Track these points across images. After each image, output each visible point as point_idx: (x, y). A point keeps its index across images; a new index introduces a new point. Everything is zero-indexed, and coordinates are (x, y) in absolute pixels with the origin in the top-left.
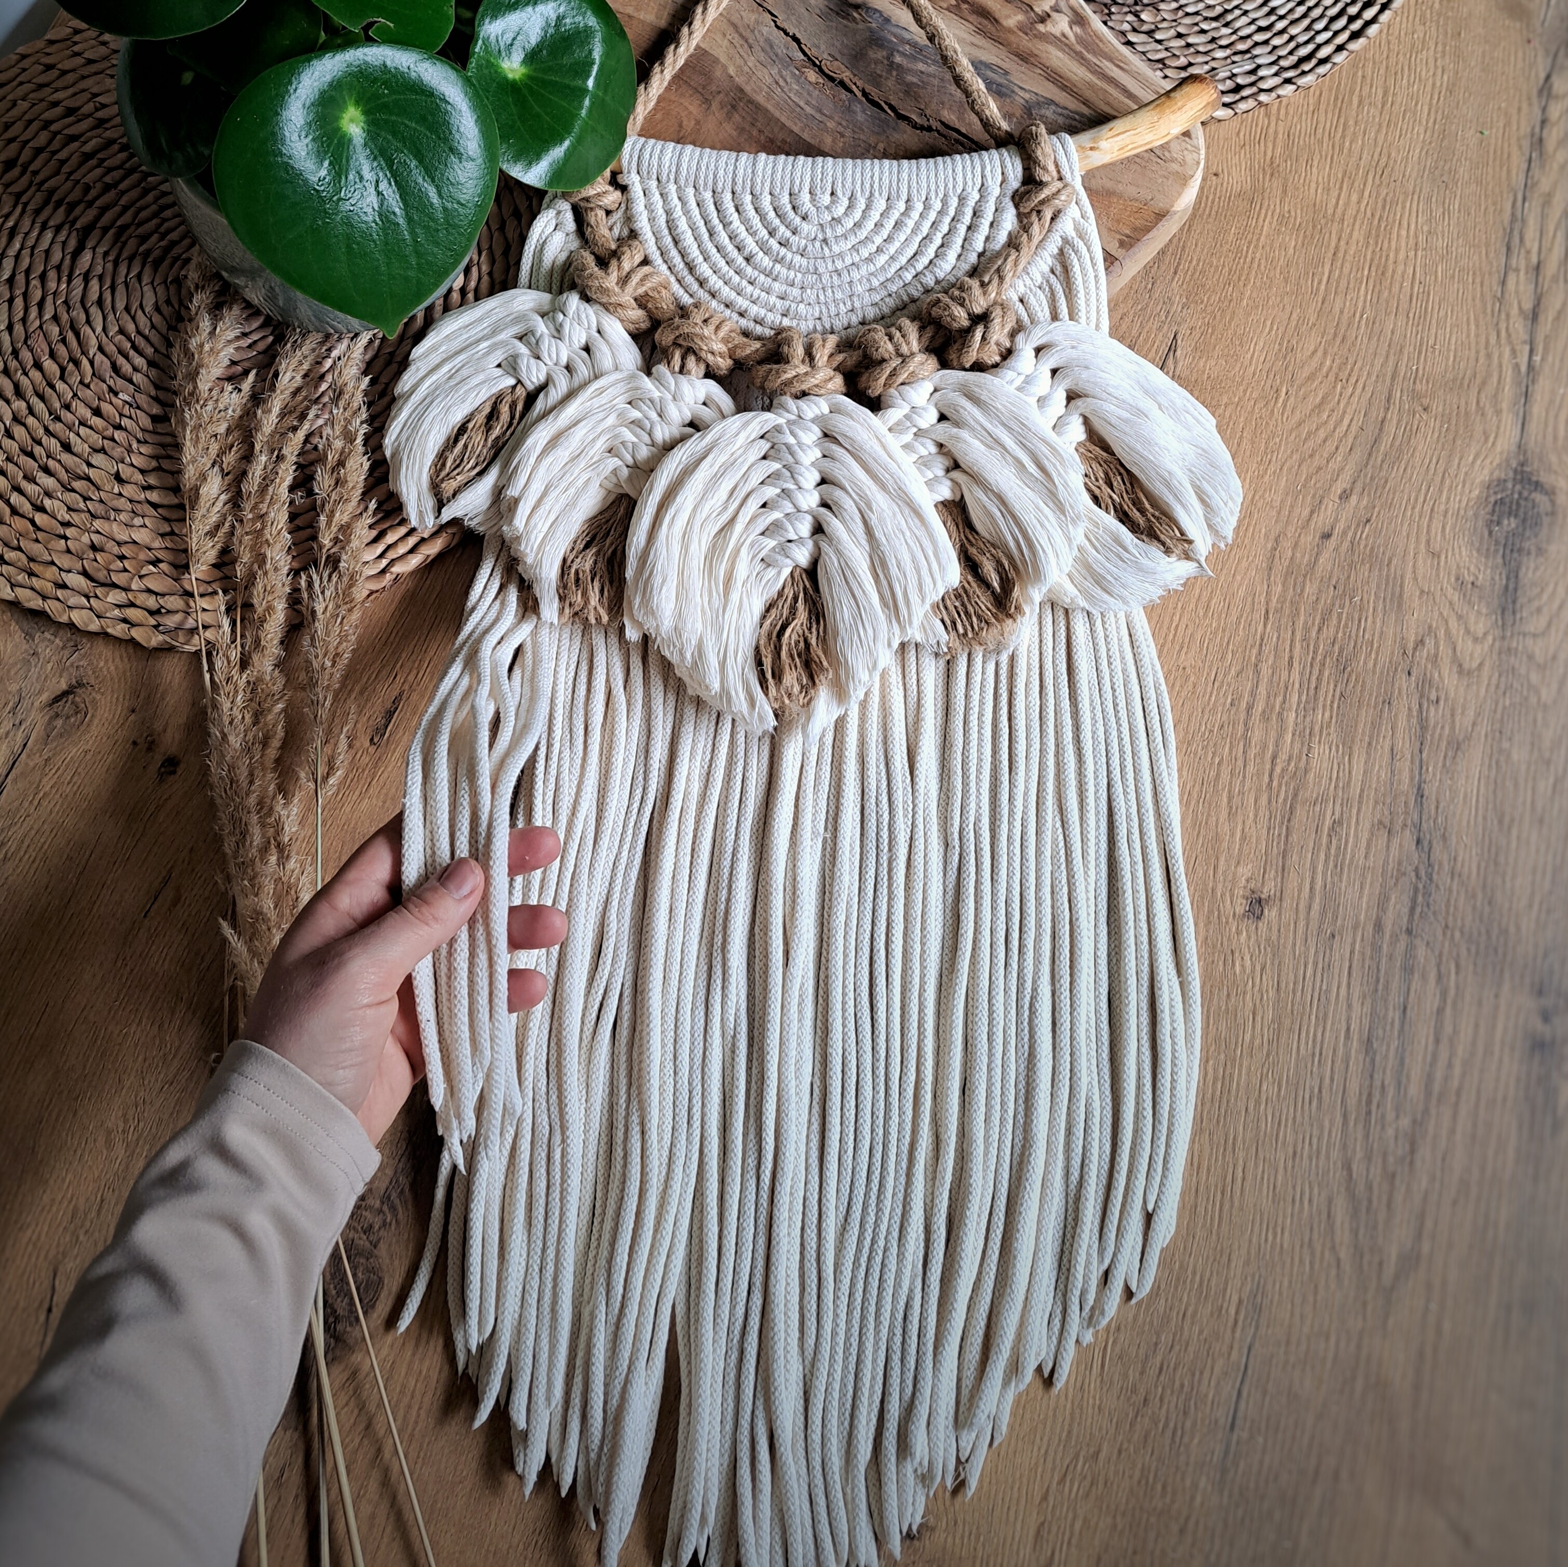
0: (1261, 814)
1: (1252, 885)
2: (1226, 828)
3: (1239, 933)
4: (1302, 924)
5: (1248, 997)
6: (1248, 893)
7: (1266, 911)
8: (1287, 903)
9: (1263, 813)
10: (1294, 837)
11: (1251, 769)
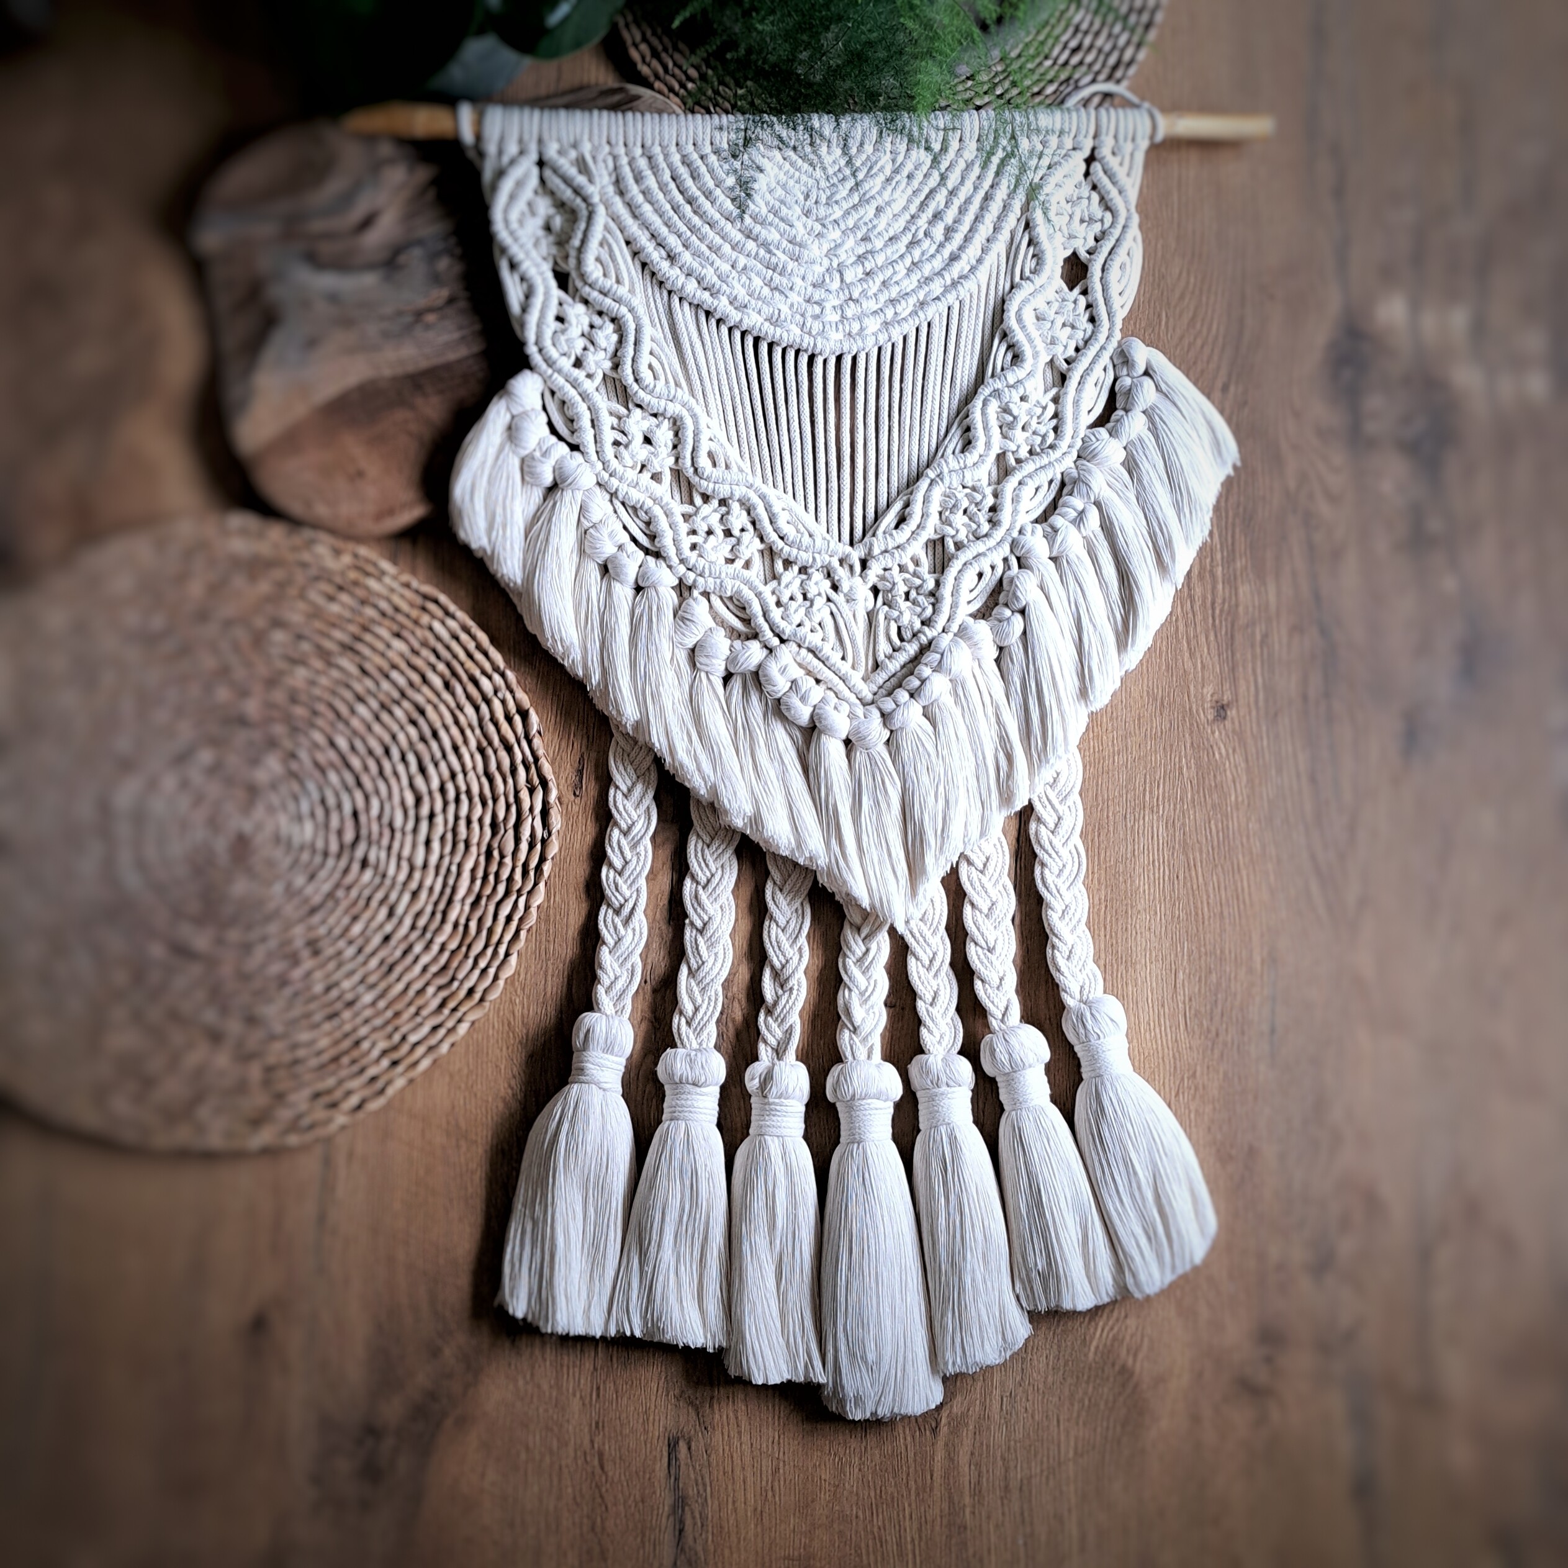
0: (1212, 646)
1: (1215, 697)
2: (1190, 664)
3: (1213, 733)
4: (1254, 713)
5: (1228, 773)
6: (1214, 704)
7: (1229, 713)
8: (1241, 702)
9: (1213, 644)
10: (1238, 656)
11: (1199, 617)
